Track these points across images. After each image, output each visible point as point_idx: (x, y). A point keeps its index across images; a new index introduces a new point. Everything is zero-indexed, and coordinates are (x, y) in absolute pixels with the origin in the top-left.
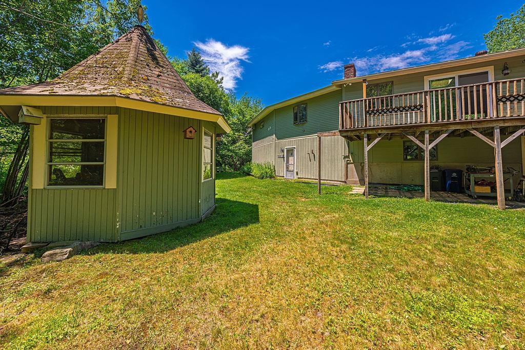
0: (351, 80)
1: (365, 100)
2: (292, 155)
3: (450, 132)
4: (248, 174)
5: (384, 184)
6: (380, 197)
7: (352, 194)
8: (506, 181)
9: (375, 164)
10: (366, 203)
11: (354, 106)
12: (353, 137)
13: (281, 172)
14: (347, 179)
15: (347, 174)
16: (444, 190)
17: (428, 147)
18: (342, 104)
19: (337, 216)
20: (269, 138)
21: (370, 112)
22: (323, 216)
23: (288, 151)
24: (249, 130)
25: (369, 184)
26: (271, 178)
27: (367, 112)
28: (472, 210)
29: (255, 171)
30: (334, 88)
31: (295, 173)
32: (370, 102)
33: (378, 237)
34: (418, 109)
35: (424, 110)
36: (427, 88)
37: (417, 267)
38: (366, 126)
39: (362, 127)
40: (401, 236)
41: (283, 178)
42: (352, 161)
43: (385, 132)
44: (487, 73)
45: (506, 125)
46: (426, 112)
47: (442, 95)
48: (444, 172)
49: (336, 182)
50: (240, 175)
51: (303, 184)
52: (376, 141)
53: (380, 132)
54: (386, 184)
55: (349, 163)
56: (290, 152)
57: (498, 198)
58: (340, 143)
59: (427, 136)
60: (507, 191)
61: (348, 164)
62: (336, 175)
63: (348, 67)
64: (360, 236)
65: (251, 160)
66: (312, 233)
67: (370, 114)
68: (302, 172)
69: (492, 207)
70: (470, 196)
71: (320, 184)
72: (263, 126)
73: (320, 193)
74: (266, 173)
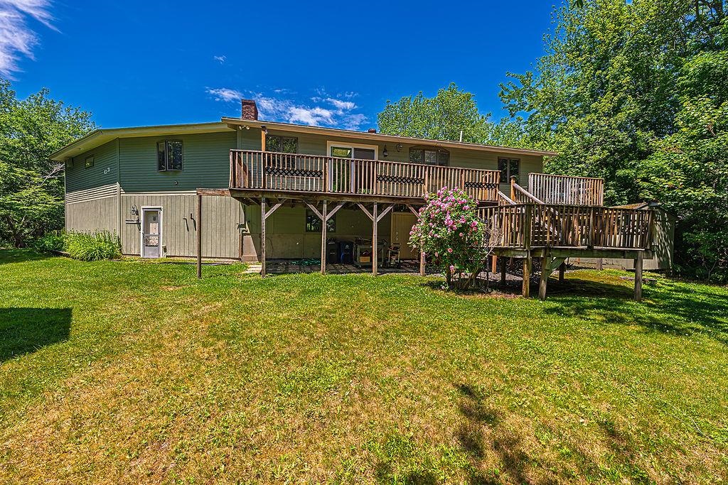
0: (250, 122)
1: (264, 154)
2: (154, 219)
3: (343, 203)
4: (56, 252)
5: (285, 259)
6: (279, 274)
7: (247, 274)
8: (379, 252)
9: (276, 235)
10: (261, 284)
11: (250, 159)
12: (249, 199)
13: (134, 247)
14: (242, 255)
15: (242, 249)
16: (339, 262)
17: (325, 218)
18: (234, 153)
19: (220, 304)
20: (105, 187)
21: (270, 170)
22: (199, 309)
23: (147, 213)
24: (58, 168)
25: (266, 259)
26: (111, 258)
27: (265, 170)
28: (355, 279)
29: (73, 247)
30: (225, 128)
31: (161, 249)
32: (269, 157)
33: (266, 322)
34: (319, 176)
35: (323, 178)
36: (329, 155)
37: (298, 345)
38: (264, 188)
39: (259, 188)
40: (291, 315)
41: (137, 258)
42: (249, 232)
43: (285, 197)
44: (373, 151)
45: (381, 202)
46: (325, 180)
47: (339, 164)
48: (339, 244)
49: (227, 260)
50: (32, 256)
51: (175, 266)
52: (275, 208)
53: (280, 196)
54: (288, 259)
55: (245, 234)
56: (152, 215)
57: (374, 266)
58: (233, 207)
59: (325, 206)
60: (379, 260)
61: (243, 235)
62: (228, 250)
63: (247, 104)
64: (244, 326)
65: (64, 225)
66: (176, 335)
67: (269, 173)
68: (173, 248)
69: (369, 275)
70: (357, 267)
71: (200, 264)
72: (93, 164)
73: (200, 276)
74: (100, 249)
